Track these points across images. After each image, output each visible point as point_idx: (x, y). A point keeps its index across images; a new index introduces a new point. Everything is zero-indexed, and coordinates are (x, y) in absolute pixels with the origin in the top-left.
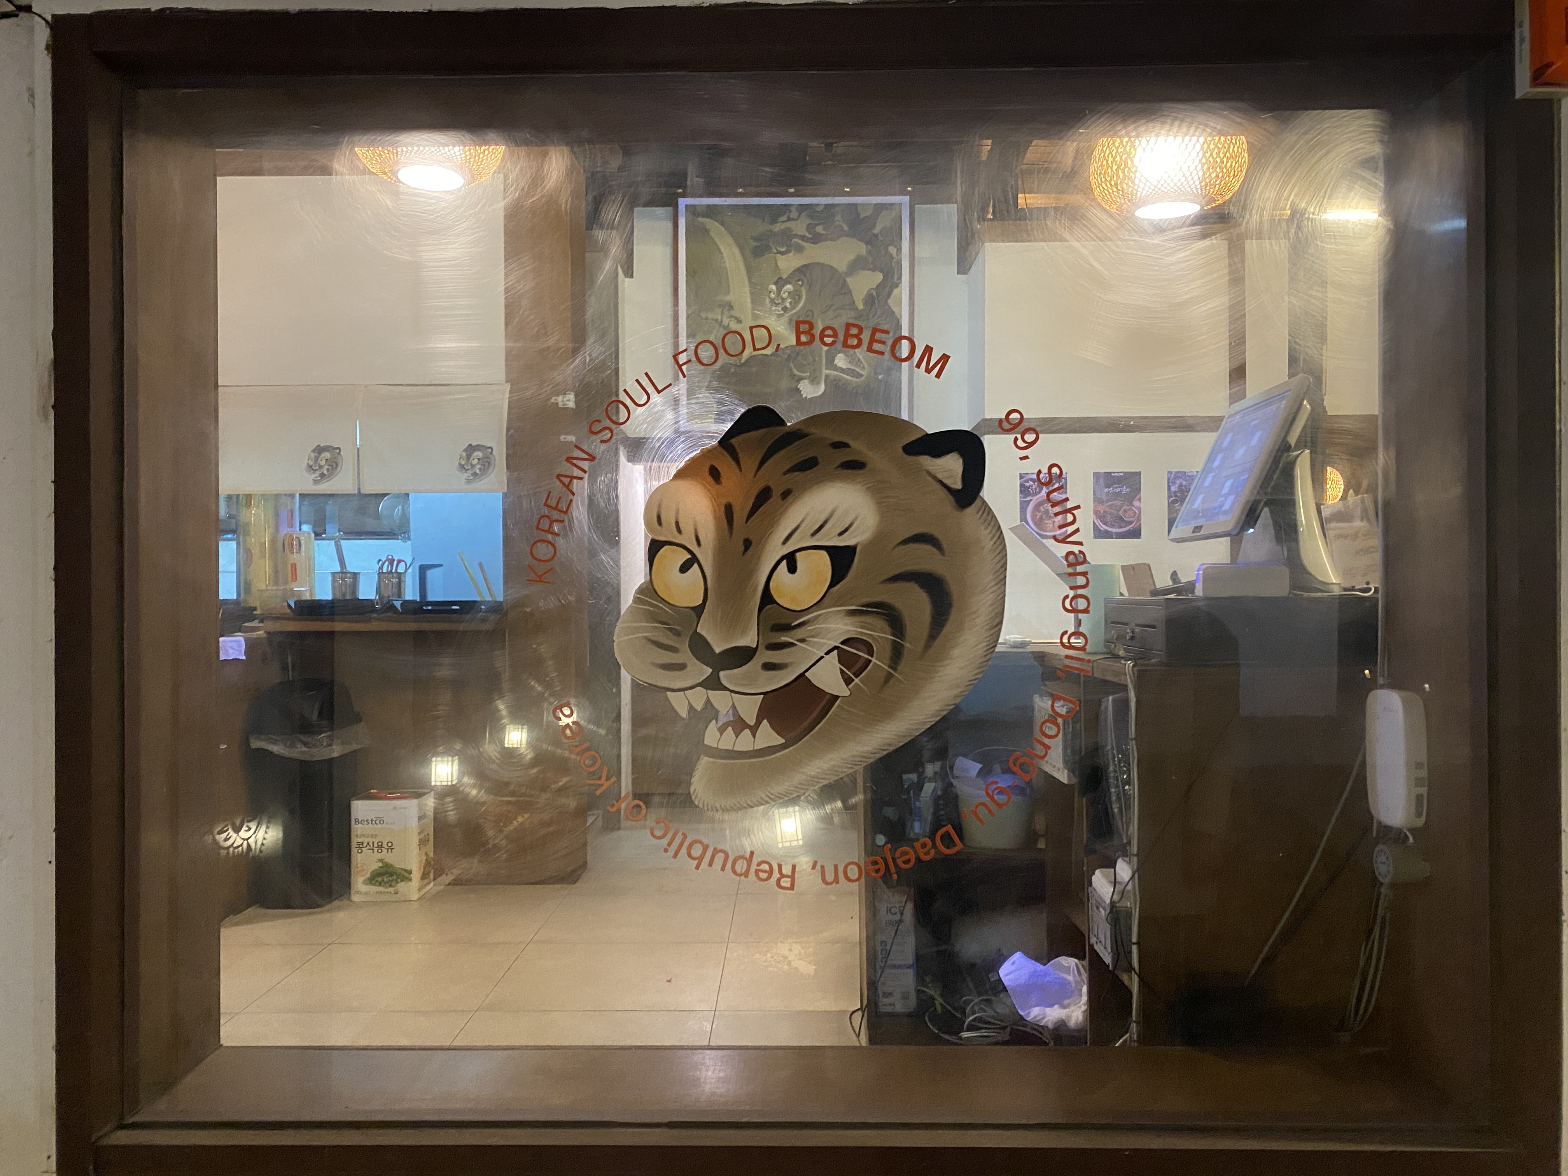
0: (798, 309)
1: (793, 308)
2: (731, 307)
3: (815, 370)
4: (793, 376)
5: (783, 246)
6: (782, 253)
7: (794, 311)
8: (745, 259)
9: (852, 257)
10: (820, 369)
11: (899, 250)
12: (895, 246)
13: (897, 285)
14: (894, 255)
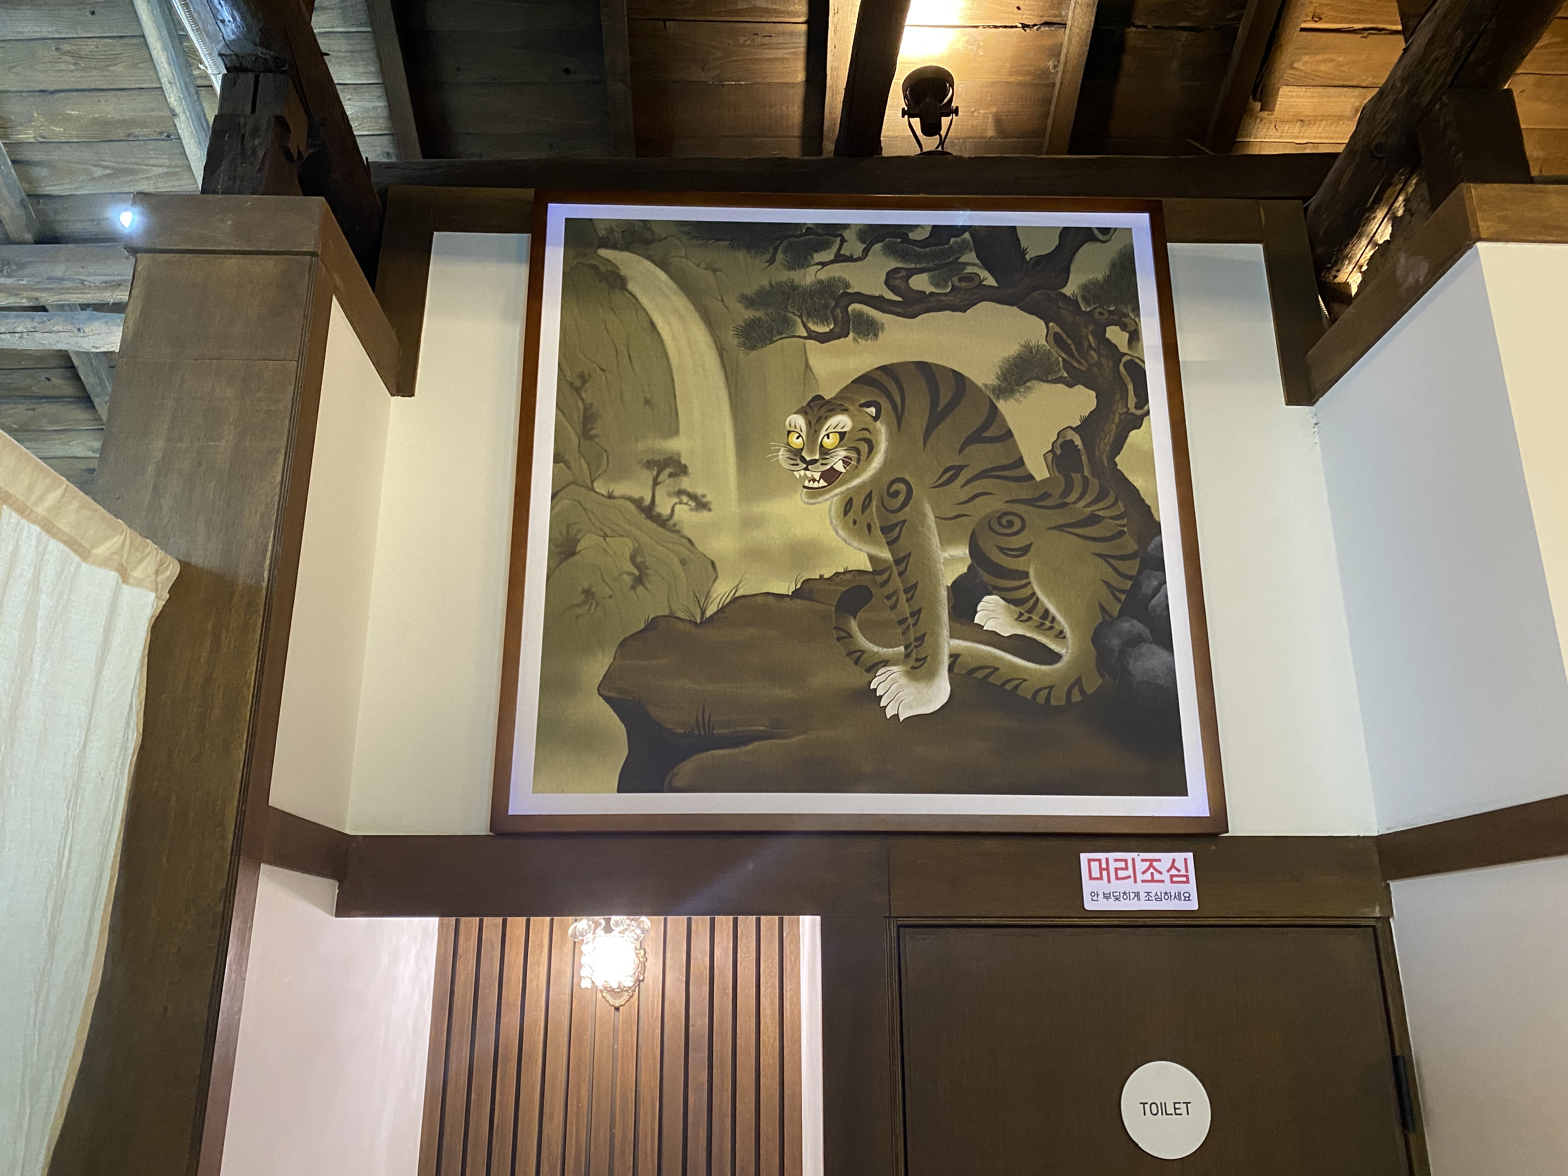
0: (865, 476)
1: (852, 476)
2: (682, 470)
3: (921, 639)
4: (857, 656)
5: (824, 320)
6: (823, 338)
7: (856, 482)
8: (721, 351)
9: (1013, 349)
10: (936, 636)
11: (1135, 336)
12: (1124, 327)
13: (1137, 422)
14: (1123, 348)
